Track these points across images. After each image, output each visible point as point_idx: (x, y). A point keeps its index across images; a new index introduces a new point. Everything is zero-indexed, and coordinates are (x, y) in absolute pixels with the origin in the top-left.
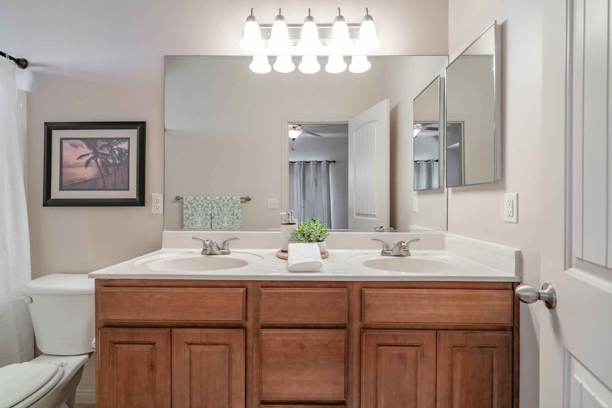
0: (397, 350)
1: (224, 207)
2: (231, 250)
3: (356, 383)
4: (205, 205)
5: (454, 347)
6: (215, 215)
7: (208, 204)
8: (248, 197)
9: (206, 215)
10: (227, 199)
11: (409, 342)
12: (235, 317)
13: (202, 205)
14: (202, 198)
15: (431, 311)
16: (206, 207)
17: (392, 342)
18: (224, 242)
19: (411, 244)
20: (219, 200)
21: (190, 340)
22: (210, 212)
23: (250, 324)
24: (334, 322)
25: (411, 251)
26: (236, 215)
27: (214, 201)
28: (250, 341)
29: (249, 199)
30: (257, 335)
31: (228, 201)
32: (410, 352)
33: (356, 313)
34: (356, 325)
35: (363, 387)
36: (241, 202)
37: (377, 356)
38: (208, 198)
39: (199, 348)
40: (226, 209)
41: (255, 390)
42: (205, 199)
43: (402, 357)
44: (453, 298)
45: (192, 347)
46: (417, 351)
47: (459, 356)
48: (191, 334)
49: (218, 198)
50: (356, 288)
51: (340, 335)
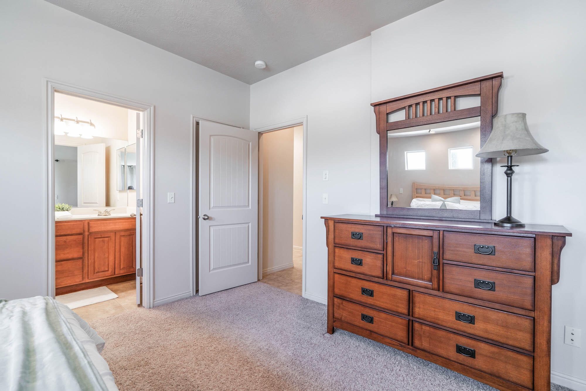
0: (101, 239)
3: (86, 251)
5: (121, 236)
11: (106, 236)
15: (114, 226)
17: (100, 237)
19: (111, 211)
24: (78, 232)
25: (111, 214)
32: (106, 239)
33: (86, 229)
34: (87, 233)
35: (89, 252)
37: (94, 242)
43: (103, 241)
44: (120, 222)
46: (108, 239)
47: (123, 238)
50: (86, 222)
51: (80, 237)
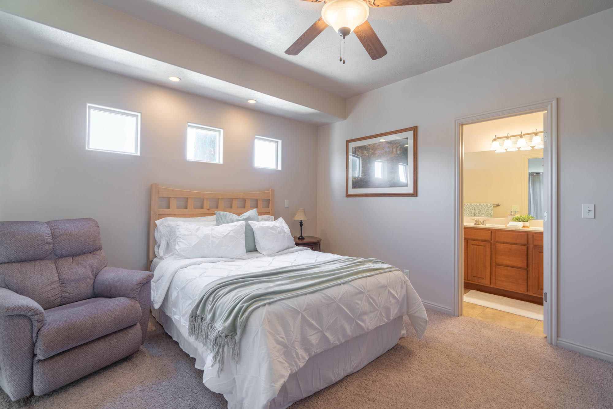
1: (482, 209)
2: (486, 224)
3: (531, 264)
4: (471, 208)
6: (476, 213)
7: (472, 207)
8: (498, 204)
9: (471, 213)
10: (484, 205)
12: (488, 239)
13: (469, 208)
14: (469, 204)
16: (471, 209)
18: (484, 221)
20: (479, 205)
21: (473, 244)
22: (474, 212)
23: (492, 242)
24: (523, 243)
26: (490, 214)
27: (476, 206)
28: (492, 246)
29: (499, 206)
30: (495, 245)
31: (485, 206)
33: (531, 242)
34: (531, 246)
36: (493, 207)
38: (472, 204)
39: (476, 246)
40: (483, 210)
41: (494, 261)
42: (471, 205)
45: (474, 246)
48: (473, 242)
49: (478, 204)
50: (531, 234)
51: (525, 247)
